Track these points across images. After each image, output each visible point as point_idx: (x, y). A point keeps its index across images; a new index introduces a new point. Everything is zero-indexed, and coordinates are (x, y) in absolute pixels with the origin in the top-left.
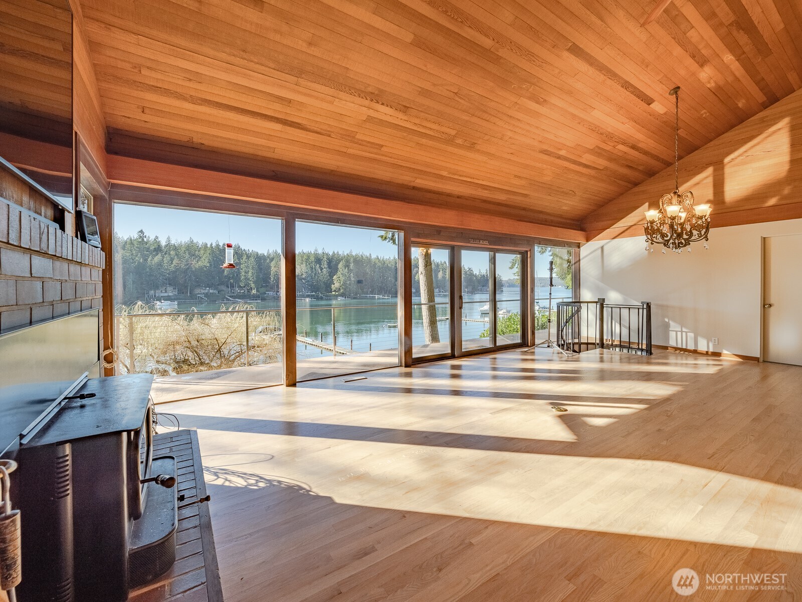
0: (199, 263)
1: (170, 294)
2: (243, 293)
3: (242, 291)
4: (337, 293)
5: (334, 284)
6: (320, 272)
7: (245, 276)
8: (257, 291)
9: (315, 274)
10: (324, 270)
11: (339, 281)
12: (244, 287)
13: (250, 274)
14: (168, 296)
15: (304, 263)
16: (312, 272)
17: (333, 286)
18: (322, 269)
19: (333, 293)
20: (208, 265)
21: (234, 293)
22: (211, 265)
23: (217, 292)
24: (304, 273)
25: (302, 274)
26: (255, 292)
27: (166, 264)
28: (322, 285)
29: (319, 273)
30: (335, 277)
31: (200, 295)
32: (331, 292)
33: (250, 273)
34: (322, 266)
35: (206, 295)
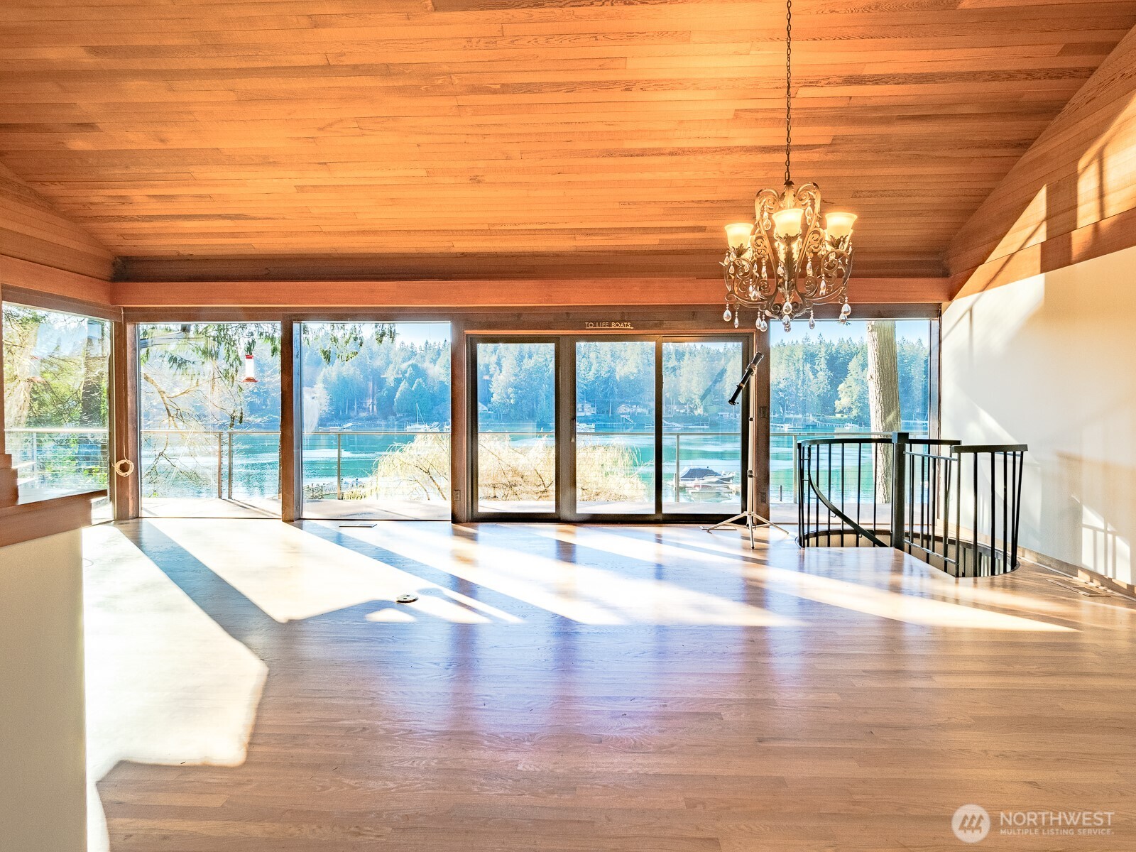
0: (625, 369)
1: (588, 414)
2: (684, 413)
3: (682, 411)
4: (845, 416)
5: (840, 399)
6: (812, 377)
7: (687, 386)
8: (705, 410)
9: (803, 382)
10: (821, 373)
11: (849, 393)
12: (686, 404)
13: (694, 383)
14: (586, 416)
15: (783, 361)
16: (798, 378)
17: (837, 402)
18: (815, 372)
19: (838, 416)
20: (635, 371)
21: (670, 413)
22: (639, 371)
23: (647, 412)
24: (781, 380)
25: (779, 383)
26: (702, 413)
27: (583, 372)
28: (816, 399)
29: (809, 379)
30: (841, 387)
31: (624, 416)
32: (834, 414)
33: (694, 381)
34: (816, 367)
35: (633, 415)
